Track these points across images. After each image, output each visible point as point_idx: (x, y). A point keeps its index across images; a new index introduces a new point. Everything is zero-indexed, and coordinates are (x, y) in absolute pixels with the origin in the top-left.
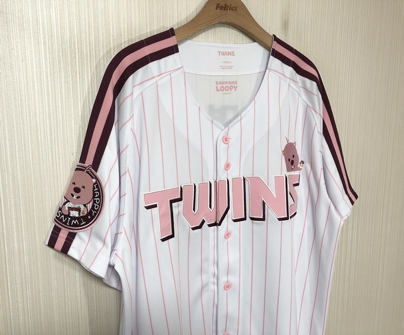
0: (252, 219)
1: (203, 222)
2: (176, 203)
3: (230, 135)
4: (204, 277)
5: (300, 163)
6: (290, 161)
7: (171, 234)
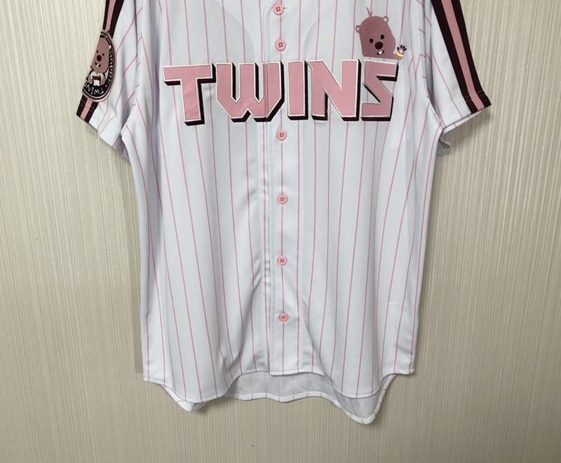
0: (315, 118)
1: (248, 114)
2: (207, 85)
3: (285, 5)
4: (252, 182)
5: (398, 49)
6: (374, 42)
7: (200, 119)
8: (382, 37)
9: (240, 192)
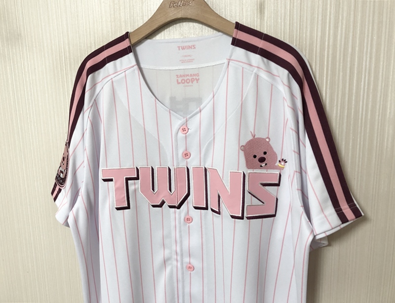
2: (132, 181)
3: (189, 127)
4: (167, 252)
5: (280, 161)
6: (258, 158)
7: (127, 206)
8: (265, 153)
9: (158, 258)
